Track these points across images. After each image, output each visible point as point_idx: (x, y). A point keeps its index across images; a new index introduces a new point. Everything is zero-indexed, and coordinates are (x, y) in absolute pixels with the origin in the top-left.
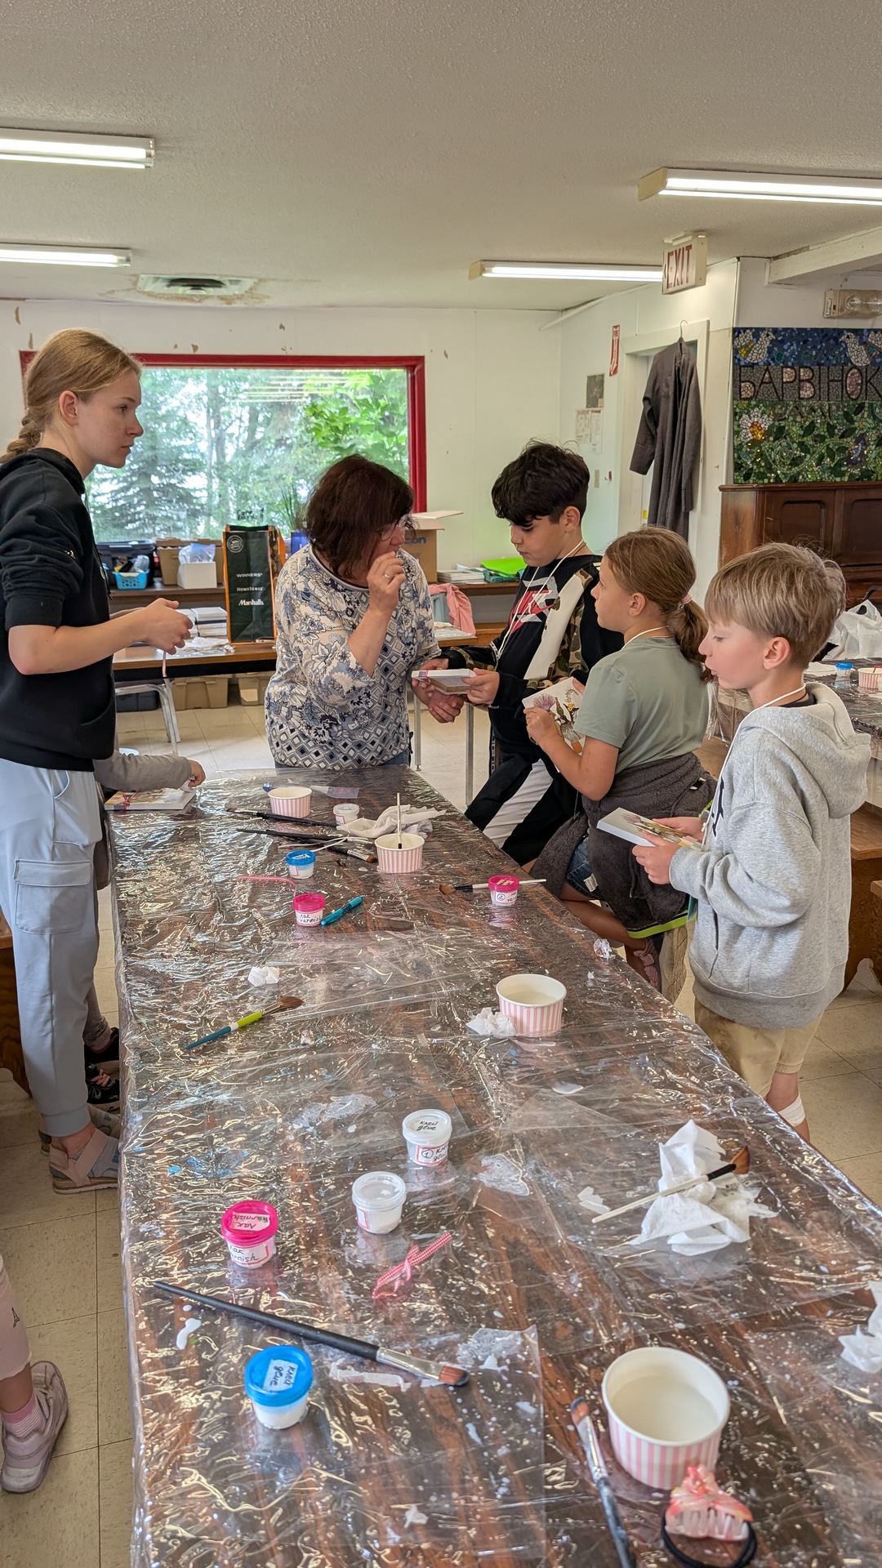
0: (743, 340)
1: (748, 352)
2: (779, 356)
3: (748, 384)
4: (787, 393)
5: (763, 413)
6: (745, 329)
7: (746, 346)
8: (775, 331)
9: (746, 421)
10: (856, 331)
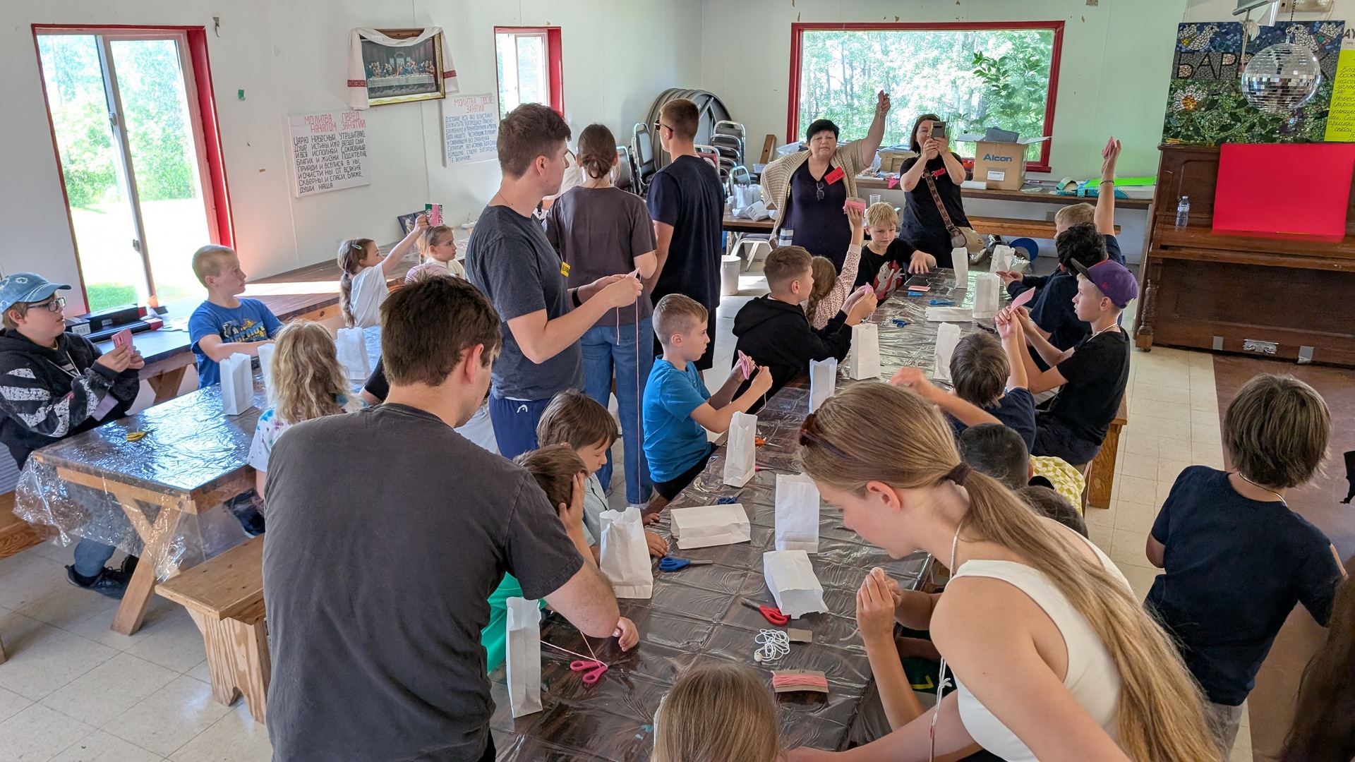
0: (1186, 33)
1: (1190, 42)
2: (1221, 45)
3: (1186, 67)
4: (1225, 72)
5: (1199, 89)
6: (1190, 24)
7: (1189, 37)
8: (1220, 25)
9: (1180, 95)
10: (1305, 24)
